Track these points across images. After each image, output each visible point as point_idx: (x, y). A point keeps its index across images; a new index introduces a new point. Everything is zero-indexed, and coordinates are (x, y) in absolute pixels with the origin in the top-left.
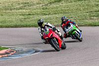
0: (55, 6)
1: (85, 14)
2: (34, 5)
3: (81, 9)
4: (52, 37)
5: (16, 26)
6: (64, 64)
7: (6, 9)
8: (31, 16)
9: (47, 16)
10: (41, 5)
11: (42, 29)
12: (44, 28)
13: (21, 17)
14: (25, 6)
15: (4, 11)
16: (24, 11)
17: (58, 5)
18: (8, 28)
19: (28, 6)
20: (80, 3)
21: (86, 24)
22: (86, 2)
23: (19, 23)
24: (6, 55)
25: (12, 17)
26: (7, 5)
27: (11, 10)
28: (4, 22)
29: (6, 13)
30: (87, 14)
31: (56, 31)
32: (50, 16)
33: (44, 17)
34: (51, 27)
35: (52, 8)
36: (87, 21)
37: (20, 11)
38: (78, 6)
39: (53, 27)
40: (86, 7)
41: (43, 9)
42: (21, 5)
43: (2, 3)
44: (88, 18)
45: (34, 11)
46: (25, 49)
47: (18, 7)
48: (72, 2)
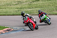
0: (36, 3)
1: (53, 8)
2: (24, 2)
3: (51, 5)
4: (29, 22)
5: (13, 15)
6: (41, 37)
7: (7, 5)
8: (22, 9)
9: (31, 9)
10: (28, 3)
11: (24, 17)
12: (25, 17)
13: (16, 9)
14: (18, 3)
15: (7, 6)
16: (18, 6)
17: (38, 3)
18: (9, 16)
19: (20, 3)
20: (50, 1)
21: (54, 14)
22: (54, 1)
23: (15, 13)
24: (8, 31)
25: (11, 10)
26: (8, 2)
27: (11, 5)
28: (7, 12)
29: (7, 7)
30: (54, 8)
31: (32, 19)
32: (33, 9)
33: (30, 9)
34: (29, 16)
35: (34, 5)
36: (54, 12)
37: (16, 6)
38: (49, 3)
39: (30, 16)
40: (54, 4)
41: (29, 5)
42: (16, 3)
43: (5, 1)
44: (55, 10)
45: (24, 6)
46: (18, 28)
47: (15, 4)
48: (45, 1)
